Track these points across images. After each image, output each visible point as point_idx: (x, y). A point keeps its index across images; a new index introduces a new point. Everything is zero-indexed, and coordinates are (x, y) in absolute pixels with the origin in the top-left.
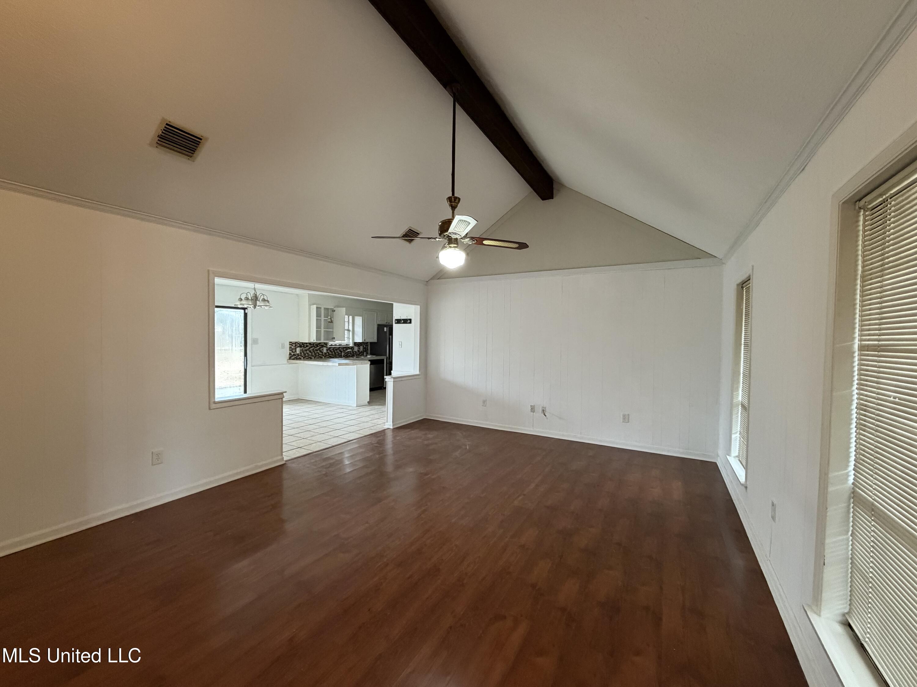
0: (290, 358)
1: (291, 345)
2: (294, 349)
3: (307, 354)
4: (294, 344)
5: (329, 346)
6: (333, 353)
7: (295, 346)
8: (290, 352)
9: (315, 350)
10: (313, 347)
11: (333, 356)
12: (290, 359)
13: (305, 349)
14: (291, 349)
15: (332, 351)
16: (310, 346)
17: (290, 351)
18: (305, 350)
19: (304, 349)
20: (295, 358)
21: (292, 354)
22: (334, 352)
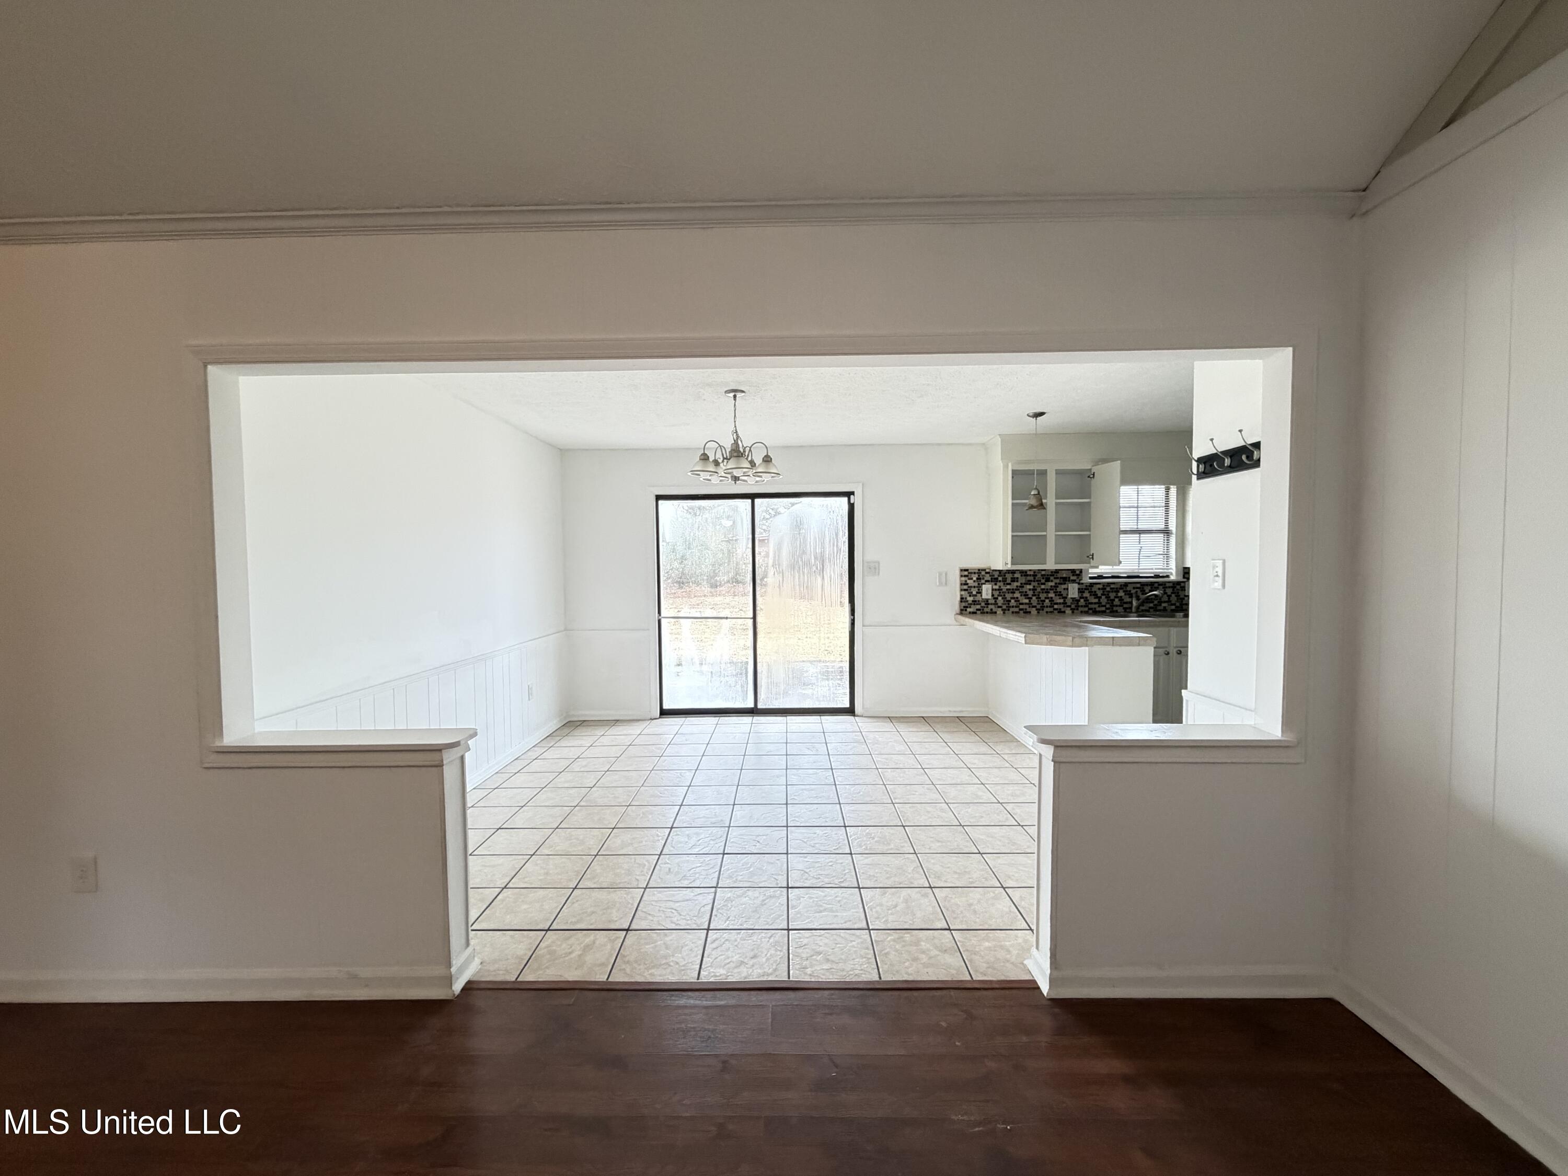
0: (961, 610)
1: (965, 576)
2: (974, 587)
3: (1013, 601)
4: (975, 573)
5: (1086, 580)
6: (1104, 600)
7: (978, 579)
8: (961, 595)
9: (1039, 590)
10: (1034, 581)
11: (1103, 609)
12: (964, 612)
13: (1008, 587)
14: (965, 587)
15: (1099, 593)
16: (1022, 580)
17: (963, 593)
18: (1007, 589)
19: (1004, 588)
20: (977, 610)
21: (970, 599)
22: (1108, 597)
